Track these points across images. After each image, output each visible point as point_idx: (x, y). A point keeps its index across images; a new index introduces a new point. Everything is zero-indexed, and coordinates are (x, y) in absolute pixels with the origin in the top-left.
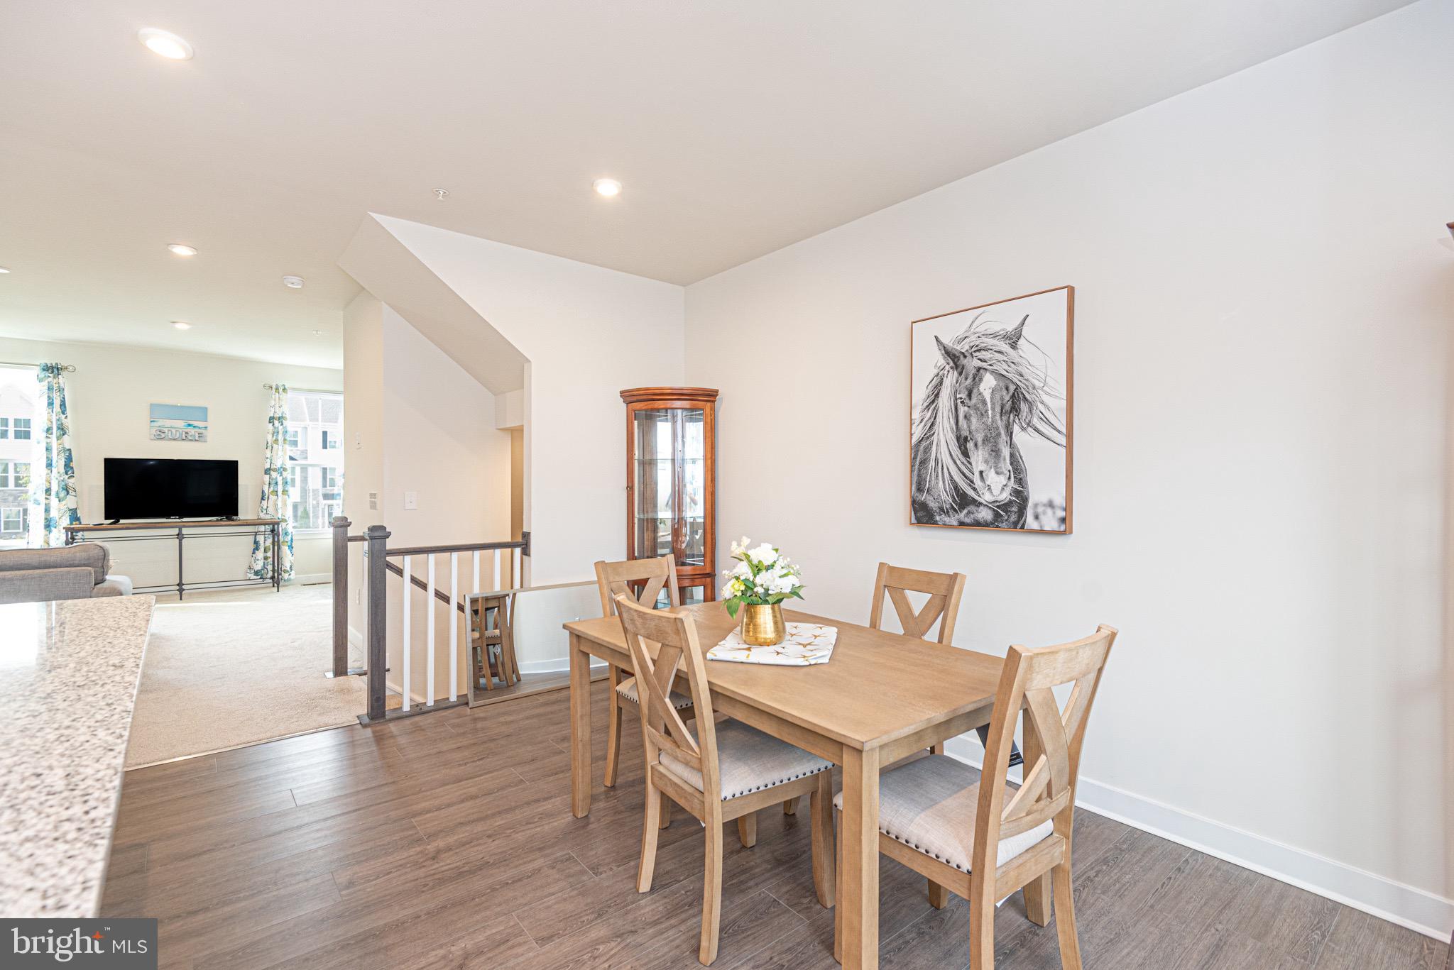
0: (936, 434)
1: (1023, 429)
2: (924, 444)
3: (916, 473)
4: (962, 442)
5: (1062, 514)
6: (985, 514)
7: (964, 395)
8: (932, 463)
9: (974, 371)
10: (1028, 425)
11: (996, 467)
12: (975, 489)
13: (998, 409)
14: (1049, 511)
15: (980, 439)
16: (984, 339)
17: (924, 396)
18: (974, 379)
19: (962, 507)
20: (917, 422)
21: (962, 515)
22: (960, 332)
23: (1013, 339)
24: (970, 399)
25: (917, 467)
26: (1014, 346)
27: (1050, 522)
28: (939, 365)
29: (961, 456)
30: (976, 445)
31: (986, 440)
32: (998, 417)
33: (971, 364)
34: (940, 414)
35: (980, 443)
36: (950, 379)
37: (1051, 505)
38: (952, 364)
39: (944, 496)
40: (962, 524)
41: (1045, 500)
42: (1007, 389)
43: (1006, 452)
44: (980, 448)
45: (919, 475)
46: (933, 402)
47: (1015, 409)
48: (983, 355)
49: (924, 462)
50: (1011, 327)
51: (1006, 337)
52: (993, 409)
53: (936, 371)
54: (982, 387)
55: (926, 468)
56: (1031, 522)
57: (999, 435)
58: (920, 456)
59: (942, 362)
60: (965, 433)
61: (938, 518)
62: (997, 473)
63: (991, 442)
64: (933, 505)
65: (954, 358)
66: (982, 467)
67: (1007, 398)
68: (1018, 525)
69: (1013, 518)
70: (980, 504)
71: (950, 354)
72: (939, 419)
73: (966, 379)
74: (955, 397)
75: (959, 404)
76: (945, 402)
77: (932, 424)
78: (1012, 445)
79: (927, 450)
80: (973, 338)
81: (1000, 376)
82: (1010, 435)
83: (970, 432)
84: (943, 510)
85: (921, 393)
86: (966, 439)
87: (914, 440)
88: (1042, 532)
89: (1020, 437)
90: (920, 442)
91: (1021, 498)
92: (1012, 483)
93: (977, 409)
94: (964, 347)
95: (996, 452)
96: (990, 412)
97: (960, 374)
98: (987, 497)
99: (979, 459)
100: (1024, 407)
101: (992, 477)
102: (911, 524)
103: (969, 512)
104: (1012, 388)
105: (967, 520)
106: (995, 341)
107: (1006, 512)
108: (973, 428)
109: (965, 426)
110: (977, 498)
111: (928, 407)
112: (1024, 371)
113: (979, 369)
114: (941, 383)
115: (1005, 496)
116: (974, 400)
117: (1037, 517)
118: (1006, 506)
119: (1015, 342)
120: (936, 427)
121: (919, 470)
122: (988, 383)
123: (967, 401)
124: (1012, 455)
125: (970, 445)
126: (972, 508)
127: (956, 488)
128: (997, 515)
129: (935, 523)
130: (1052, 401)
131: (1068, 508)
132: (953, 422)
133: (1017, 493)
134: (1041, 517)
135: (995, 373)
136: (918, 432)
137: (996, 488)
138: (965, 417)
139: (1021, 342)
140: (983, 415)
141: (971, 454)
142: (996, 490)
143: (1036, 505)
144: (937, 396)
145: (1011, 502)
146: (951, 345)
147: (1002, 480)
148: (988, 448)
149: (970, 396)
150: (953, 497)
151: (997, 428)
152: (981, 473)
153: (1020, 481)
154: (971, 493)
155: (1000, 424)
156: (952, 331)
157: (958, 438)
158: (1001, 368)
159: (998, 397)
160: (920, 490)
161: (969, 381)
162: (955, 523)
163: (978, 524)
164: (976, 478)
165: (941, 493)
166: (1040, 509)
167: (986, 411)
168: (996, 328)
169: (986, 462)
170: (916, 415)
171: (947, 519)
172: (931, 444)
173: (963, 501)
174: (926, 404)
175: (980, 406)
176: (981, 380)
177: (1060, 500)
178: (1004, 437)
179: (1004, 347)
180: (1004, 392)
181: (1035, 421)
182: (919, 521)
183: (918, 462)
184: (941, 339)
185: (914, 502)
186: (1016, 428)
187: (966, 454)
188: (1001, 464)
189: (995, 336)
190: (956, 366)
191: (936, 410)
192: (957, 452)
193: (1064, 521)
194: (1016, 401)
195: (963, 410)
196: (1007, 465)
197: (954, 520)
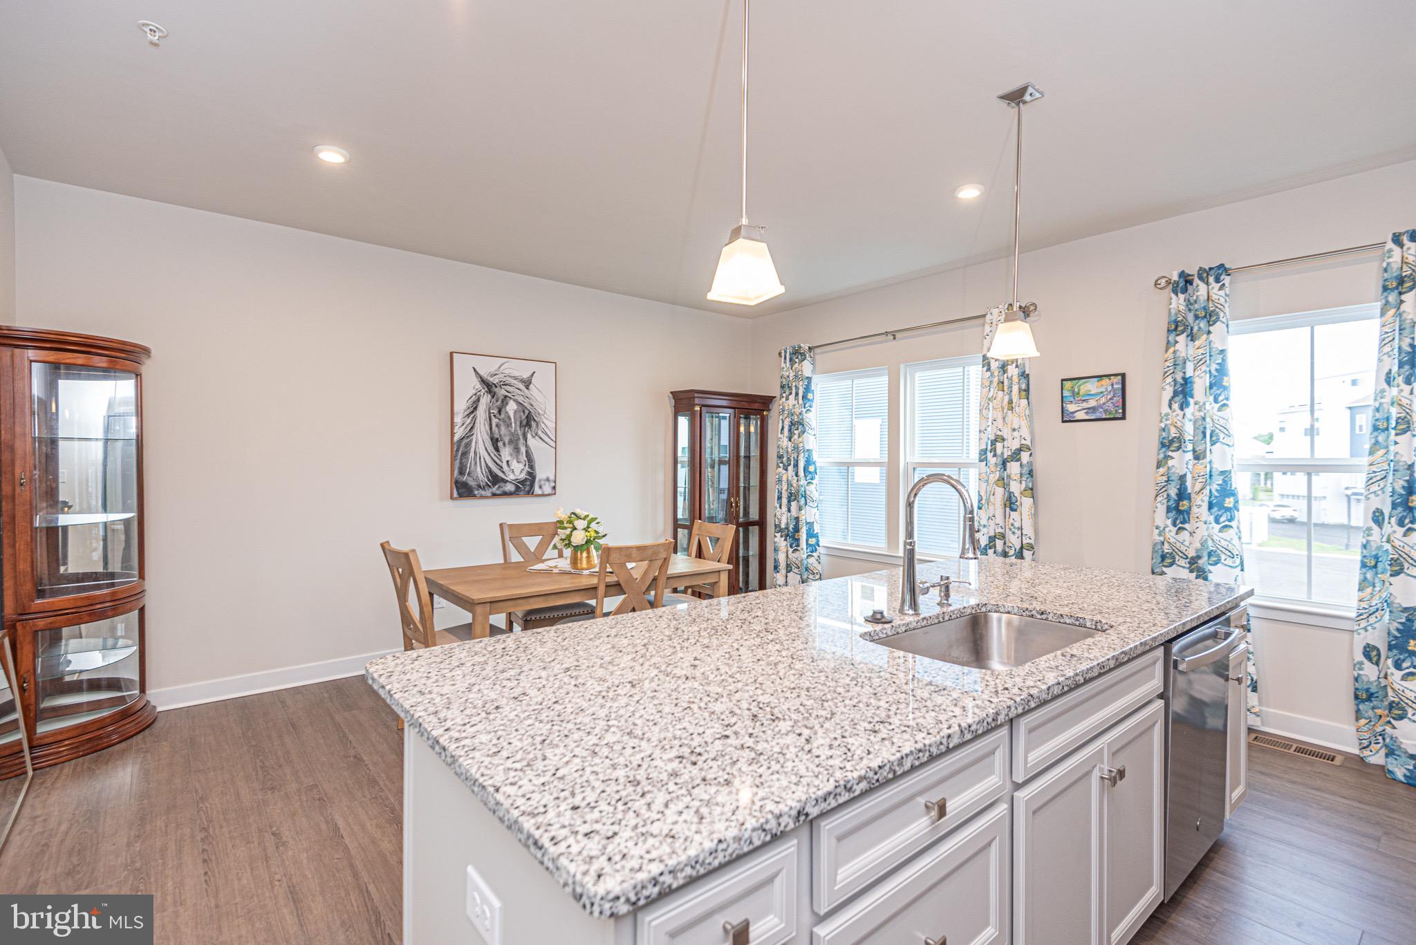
0: (474, 437)
1: (533, 437)
2: (465, 441)
3: (458, 461)
4: (495, 442)
5: (553, 484)
6: (510, 488)
7: (496, 412)
8: (472, 454)
9: (502, 397)
10: (536, 434)
11: (517, 459)
12: (503, 472)
13: (518, 423)
14: (547, 483)
15: (507, 440)
16: (508, 378)
17: (465, 408)
18: (503, 402)
19: (494, 484)
20: (459, 425)
21: (494, 489)
22: (493, 369)
23: (527, 383)
24: (500, 414)
25: (459, 457)
26: (527, 387)
27: (547, 490)
28: (477, 387)
29: (493, 451)
30: (504, 444)
31: (511, 442)
32: (518, 428)
33: (501, 392)
34: (478, 421)
35: (507, 442)
36: (485, 399)
37: (548, 480)
38: (486, 389)
39: (481, 476)
40: (494, 495)
41: (545, 477)
42: (524, 412)
43: (523, 450)
44: (507, 446)
45: (461, 463)
46: (472, 412)
47: (528, 425)
48: (508, 388)
49: (465, 454)
50: (526, 376)
51: (522, 381)
52: (515, 423)
53: (474, 392)
54: (508, 408)
55: (467, 458)
56: (537, 490)
57: (519, 439)
58: (460, 451)
59: (479, 386)
60: (496, 436)
61: (476, 492)
62: (518, 462)
63: (514, 444)
64: (472, 483)
65: (489, 386)
66: (508, 458)
67: (524, 417)
68: (530, 493)
69: (527, 488)
70: (507, 481)
71: (483, 381)
72: (477, 425)
73: (497, 401)
74: (490, 413)
75: (493, 417)
76: (481, 413)
77: (472, 428)
78: (527, 446)
79: (468, 445)
80: (502, 376)
81: (519, 404)
82: (526, 440)
83: (500, 436)
84: (480, 487)
85: (461, 405)
86: (497, 439)
87: (456, 438)
88: (543, 495)
89: (532, 441)
90: (462, 439)
91: (532, 476)
92: (527, 468)
93: (504, 421)
94: (495, 380)
95: (517, 449)
96: (513, 425)
97: (493, 397)
98: (511, 477)
99: (506, 453)
100: (533, 424)
101: (514, 464)
102: (452, 498)
103: (499, 487)
104: (527, 412)
105: (498, 492)
106: (514, 382)
107: (523, 485)
108: (502, 433)
109: (497, 432)
110: (504, 477)
111: (468, 415)
112: (534, 404)
113: (506, 397)
114: (478, 400)
115: (523, 476)
116: (503, 416)
117: (540, 487)
118: (523, 482)
119: (528, 385)
120: (475, 430)
121: (461, 459)
122: (511, 407)
123: (498, 415)
124: (527, 452)
125: (500, 444)
126: (501, 484)
127: (490, 471)
128: (517, 487)
129: (474, 496)
130: (548, 422)
131: (555, 482)
132: (488, 428)
133: (529, 474)
134: (543, 487)
135: (515, 401)
136: (459, 432)
137: (517, 471)
138: (497, 425)
139: (531, 386)
140: (509, 425)
141: (500, 449)
142: (517, 472)
143: (540, 480)
144: (475, 408)
145: (526, 479)
146: (485, 376)
147: (521, 466)
148: (512, 447)
149: (500, 412)
150: (488, 477)
151: (518, 435)
152: (508, 461)
153: (531, 467)
154: (500, 475)
155: (520, 432)
156: (487, 367)
157: (492, 439)
158: (520, 399)
159: (518, 416)
160: (462, 472)
161: (499, 403)
162: (490, 495)
163: (505, 494)
164: (504, 465)
165: (481, 475)
166: (542, 483)
167: (511, 424)
168: (516, 374)
169: (511, 455)
170: (458, 419)
171: (483, 493)
172: (471, 441)
173: (495, 480)
174: (467, 413)
175: (507, 420)
176: (507, 404)
177: (552, 478)
178: (522, 440)
179: (522, 386)
180: (522, 414)
181: (540, 433)
182: (461, 496)
183: (460, 454)
184: (477, 370)
185: (456, 482)
186: (529, 436)
187: (497, 449)
188: (520, 457)
189: (515, 378)
190: (490, 391)
191: (474, 419)
192: (491, 448)
193: (554, 488)
194: (528, 420)
195: (495, 421)
196: (523, 457)
197: (488, 493)
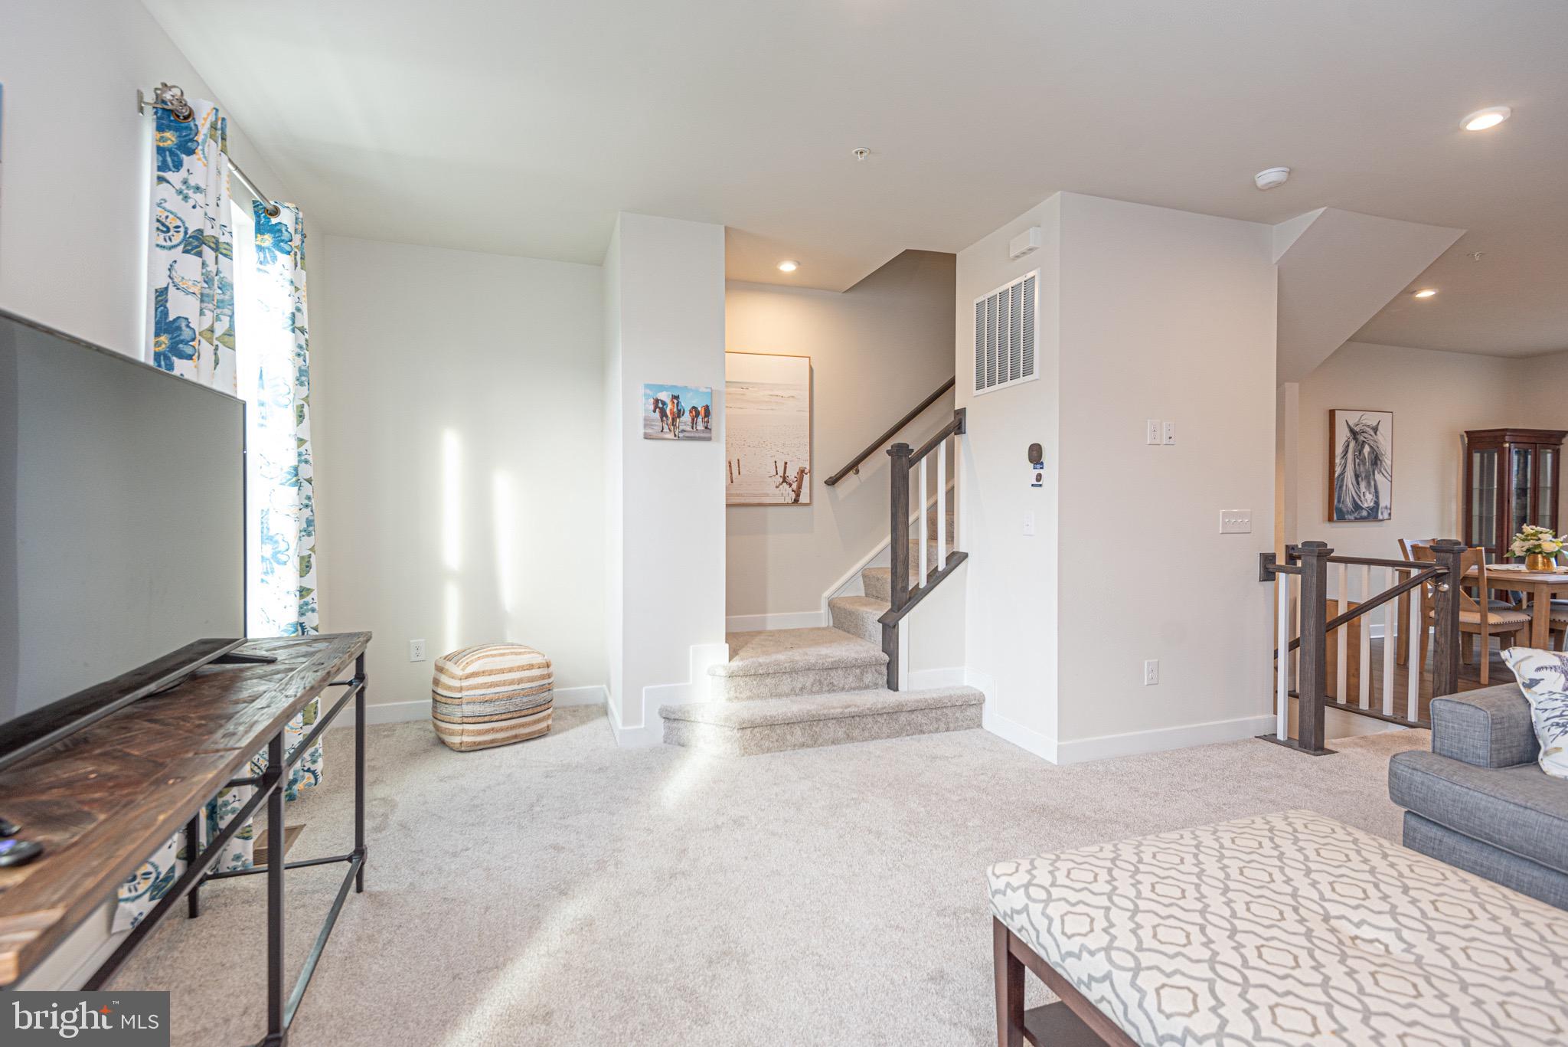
0: (1346, 472)
1: (1379, 473)
2: (1340, 477)
4: (1357, 476)
6: (1364, 513)
7: (1358, 454)
8: (1344, 487)
9: (1362, 442)
10: (1380, 471)
11: (1369, 491)
12: (1361, 501)
13: (1370, 462)
15: (1363, 475)
16: (1365, 427)
17: (1340, 451)
18: (1362, 446)
19: (1356, 511)
20: (1338, 464)
21: (1356, 515)
23: (1375, 430)
24: (1360, 456)
25: (1338, 489)
26: (1376, 434)
27: (1386, 516)
28: (1347, 435)
31: (1366, 476)
32: (1370, 466)
33: (1361, 438)
34: (1348, 461)
35: (1363, 478)
36: (1352, 444)
37: (1386, 508)
38: (1353, 436)
40: (1356, 519)
42: (1373, 453)
43: (1372, 483)
44: (1364, 481)
45: (1338, 494)
46: (1344, 455)
47: (1376, 464)
48: (1364, 434)
49: (1341, 487)
50: (1375, 424)
51: (1373, 429)
53: (1347, 439)
54: (1365, 450)
55: (1342, 490)
56: (1380, 517)
57: (1370, 475)
58: (1338, 485)
59: (1349, 435)
60: (1358, 473)
61: (1346, 516)
62: (1370, 493)
63: (1367, 478)
64: (1344, 510)
65: (1354, 434)
66: (1364, 490)
67: (1373, 458)
68: (1376, 518)
69: (1374, 515)
70: (1363, 509)
71: (1352, 431)
72: (1348, 465)
73: (1359, 445)
74: (1354, 455)
75: (1356, 458)
76: (1350, 455)
77: (1344, 467)
78: (1375, 481)
79: (1343, 480)
80: (1362, 425)
81: (1371, 447)
82: (1374, 474)
83: (1360, 473)
84: (1349, 513)
87: (1335, 474)
89: (1378, 477)
90: (1338, 476)
91: (1377, 503)
92: (1374, 498)
93: (1363, 461)
94: (1357, 429)
95: (1369, 483)
96: (1367, 463)
97: (1357, 442)
98: (1365, 505)
99: (1363, 485)
100: (1379, 462)
101: (1367, 494)
103: (1359, 513)
104: (1375, 453)
105: (1358, 517)
106: (1368, 429)
107: (1372, 512)
108: (1361, 470)
109: (1358, 470)
110: (1362, 505)
111: (1343, 458)
112: (1379, 446)
113: (1364, 442)
114: (1348, 446)
115: (1372, 504)
116: (1362, 457)
117: (1382, 514)
118: (1371, 509)
119: (1376, 432)
120: (1346, 469)
121: (1339, 491)
122: (1367, 449)
124: (1375, 485)
125: (1360, 479)
126: (1360, 511)
127: (1353, 497)
128: (1369, 514)
129: (1345, 519)
130: (1387, 462)
132: (1353, 467)
135: (1369, 444)
136: (1337, 470)
137: (1368, 501)
138: (1358, 465)
139: (1378, 433)
140: (1365, 464)
141: (1360, 483)
142: (1369, 501)
144: (1347, 452)
145: (1374, 507)
146: (1352, 426)
147: (1371, 496)
148: (1366, 481)
149: (1360, 454)
150: (1353, 506)
151: (1370, 472)
152: (1364, 493)
153: (1377, 497)
154: (1359, 503)
155: (1371, 470)
156: (1353, 418)
157: (1355, 475)
158: (1372, 443)
159: (1370, 457)
160: (1338, 501)
161: (1360, 447)
162: (1354, 519)
163: (1362, 519)
164: (1362, 496)
165: (1349, 504)
168: (1369, 423)
169: (1366, 488)
170: (1337, 461)
171: (1350, 517)
172: (1343, 477)
173: (1357, 507)
174: (1341, 455)
176: (1364, 447)
178: (1372, 476)
179: (1373, 433)
180: (1372, 455)
181: (1382, 470)
182: (1338, 519)
183: (1338, 487)
184: (1348, 422)
185: (1336, 509)
186: (1376, 472)
187: (1358, 484)
188: (1371, 489)
189: (1369, 426)
190: (1356, 439)
191: (1346, 459)
192: (1355, 483)
193: (1390, 514)
194: (1376, 460)
195: (1357, 461)
196: (1373, 490)
197: (1352, 517)
